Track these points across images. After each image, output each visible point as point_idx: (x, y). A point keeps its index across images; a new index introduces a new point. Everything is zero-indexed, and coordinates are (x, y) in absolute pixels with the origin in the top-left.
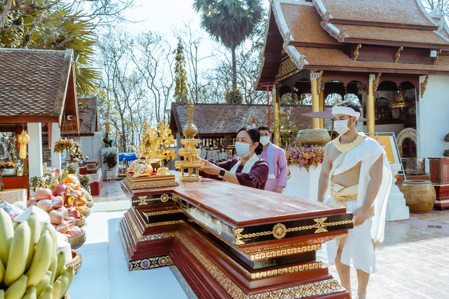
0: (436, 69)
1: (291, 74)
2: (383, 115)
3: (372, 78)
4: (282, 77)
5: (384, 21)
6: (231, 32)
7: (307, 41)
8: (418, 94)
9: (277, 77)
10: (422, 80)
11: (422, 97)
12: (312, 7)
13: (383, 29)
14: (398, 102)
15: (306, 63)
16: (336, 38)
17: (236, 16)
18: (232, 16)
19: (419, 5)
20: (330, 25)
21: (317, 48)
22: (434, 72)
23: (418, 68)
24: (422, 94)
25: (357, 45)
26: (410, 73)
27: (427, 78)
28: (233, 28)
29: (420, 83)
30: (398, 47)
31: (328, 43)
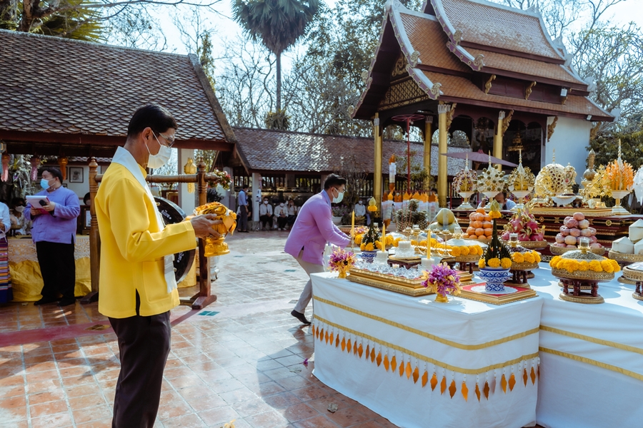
0: (566, 111)
1: (407, 103)
3: (502, 116)
4: (391, 104)
5: (513, 49)
7: (435, 65)
8: (544, 137)
9: (382, 103)
10: (550, 121)
11: (548, 141)
12: (434, 22)
13: (512, 58)
14: (515, 144)
15: (442, 93)
16: (469, 65)
17: (287, 9)
18: (283, 9)
19: (544, 32)
20: (460, 48)
21: (444, 74)
22: (564, 114)
23: (549, 108)
24: (549, 138)
25: (490, 75)
26: (542, 113)
27: (556, 119)
29: (548, 124)
30: (531, 82)
31: (456, 69)
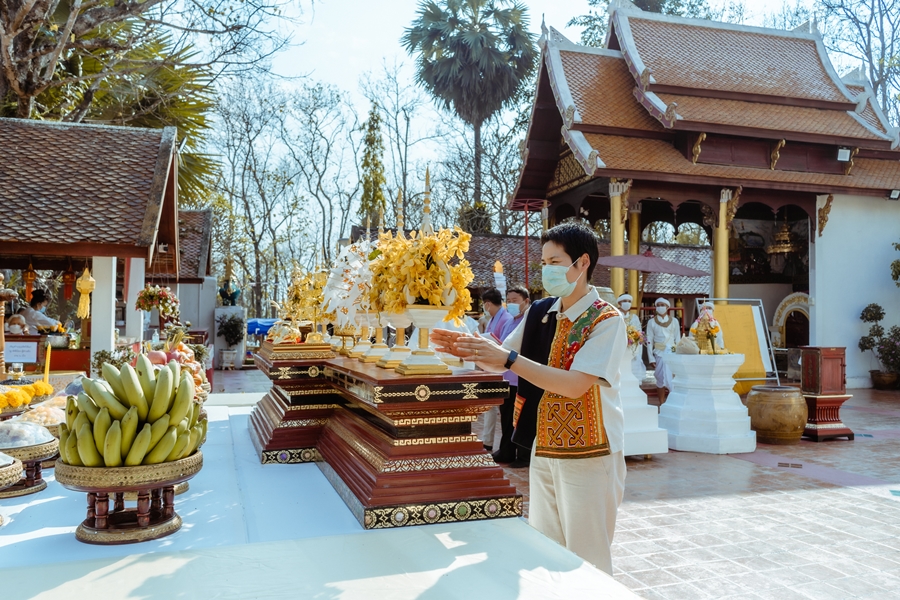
0: (847, 185)
1: (576, 183)
2: (752, 266)
3: (726, 196)
4: (559, 187)
5: (752, 92)
6: (475, 94)
7: (606, 124)
8: (813, 230)
9: (551, 186)
10: (821, 202)
11: (820, 235)
12: (620, 59)
13: (751, 105)
14: (779, 242)
15: (601, 164)
16: (659, 119)
17: (484, 63)
18: (477, 64)
19: (823, 61)
20: (651, 96)
21: (625, 136)
22: (844, 190)
23: (813, 181)
24: (821, 230)
25: (698, 134)
26: (798, 189)
27: (830, 200)
28: (478, 87)
29: (818, 208)
30: (777, 141)
31: (645, 128)
